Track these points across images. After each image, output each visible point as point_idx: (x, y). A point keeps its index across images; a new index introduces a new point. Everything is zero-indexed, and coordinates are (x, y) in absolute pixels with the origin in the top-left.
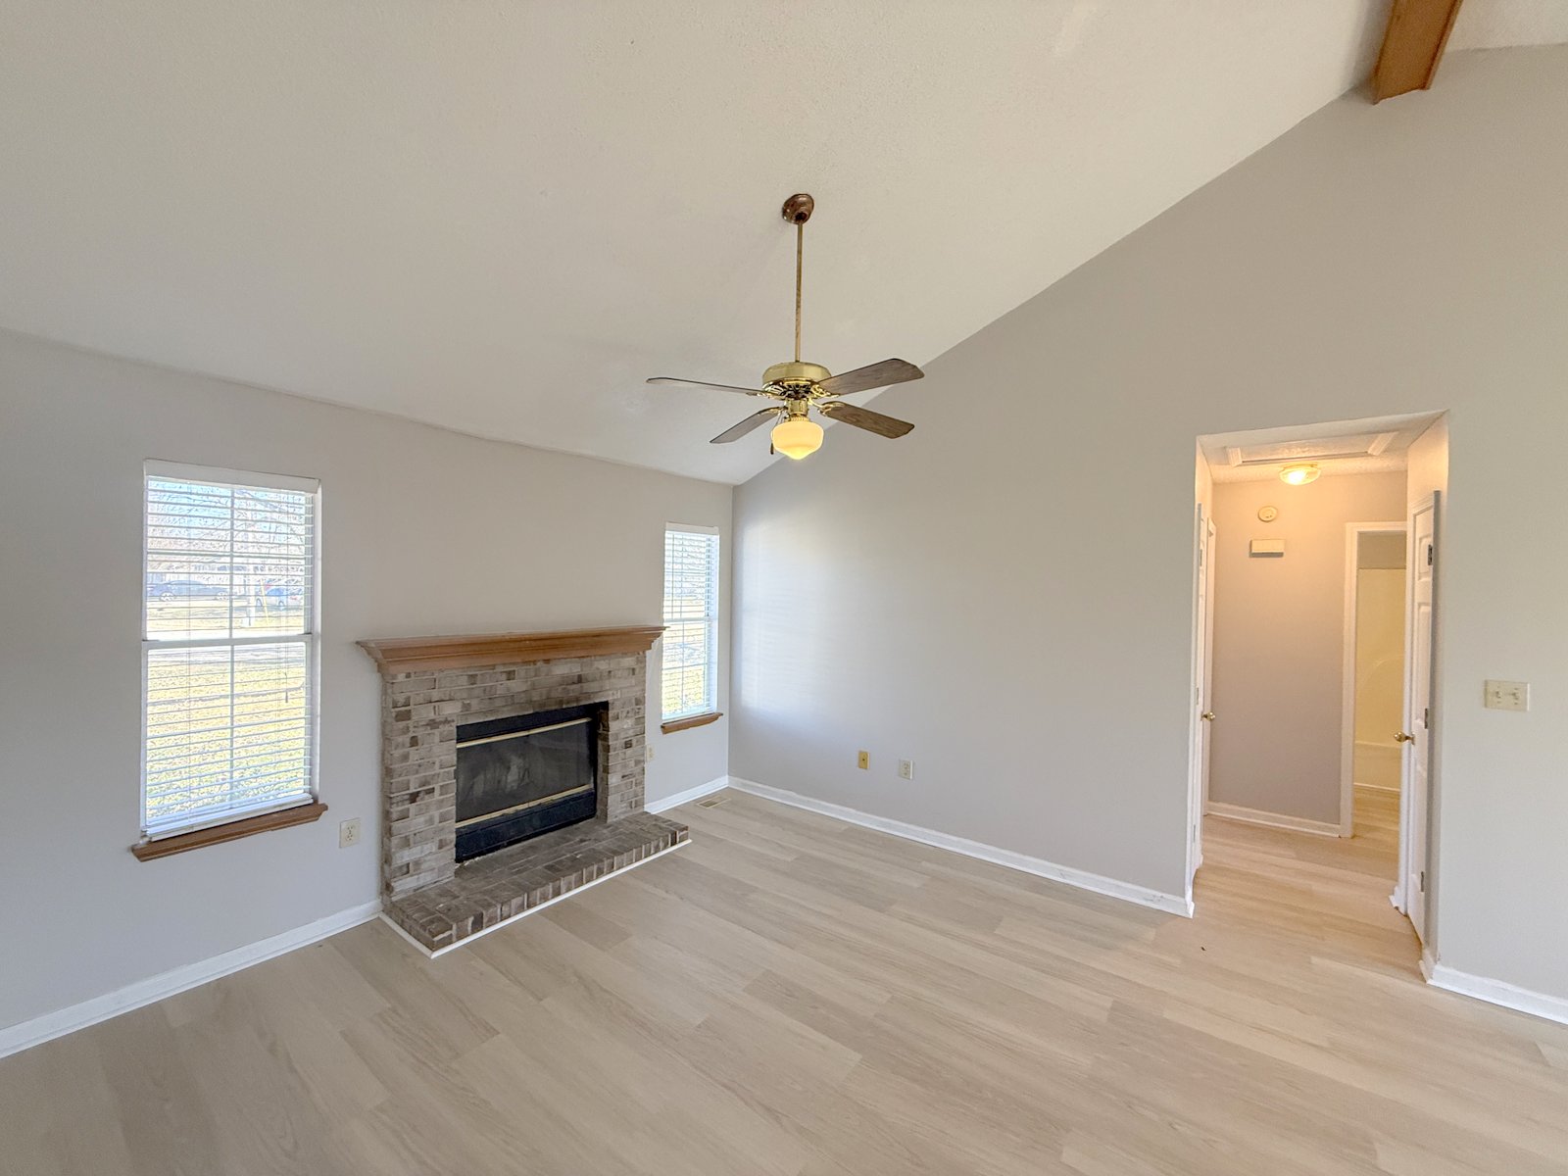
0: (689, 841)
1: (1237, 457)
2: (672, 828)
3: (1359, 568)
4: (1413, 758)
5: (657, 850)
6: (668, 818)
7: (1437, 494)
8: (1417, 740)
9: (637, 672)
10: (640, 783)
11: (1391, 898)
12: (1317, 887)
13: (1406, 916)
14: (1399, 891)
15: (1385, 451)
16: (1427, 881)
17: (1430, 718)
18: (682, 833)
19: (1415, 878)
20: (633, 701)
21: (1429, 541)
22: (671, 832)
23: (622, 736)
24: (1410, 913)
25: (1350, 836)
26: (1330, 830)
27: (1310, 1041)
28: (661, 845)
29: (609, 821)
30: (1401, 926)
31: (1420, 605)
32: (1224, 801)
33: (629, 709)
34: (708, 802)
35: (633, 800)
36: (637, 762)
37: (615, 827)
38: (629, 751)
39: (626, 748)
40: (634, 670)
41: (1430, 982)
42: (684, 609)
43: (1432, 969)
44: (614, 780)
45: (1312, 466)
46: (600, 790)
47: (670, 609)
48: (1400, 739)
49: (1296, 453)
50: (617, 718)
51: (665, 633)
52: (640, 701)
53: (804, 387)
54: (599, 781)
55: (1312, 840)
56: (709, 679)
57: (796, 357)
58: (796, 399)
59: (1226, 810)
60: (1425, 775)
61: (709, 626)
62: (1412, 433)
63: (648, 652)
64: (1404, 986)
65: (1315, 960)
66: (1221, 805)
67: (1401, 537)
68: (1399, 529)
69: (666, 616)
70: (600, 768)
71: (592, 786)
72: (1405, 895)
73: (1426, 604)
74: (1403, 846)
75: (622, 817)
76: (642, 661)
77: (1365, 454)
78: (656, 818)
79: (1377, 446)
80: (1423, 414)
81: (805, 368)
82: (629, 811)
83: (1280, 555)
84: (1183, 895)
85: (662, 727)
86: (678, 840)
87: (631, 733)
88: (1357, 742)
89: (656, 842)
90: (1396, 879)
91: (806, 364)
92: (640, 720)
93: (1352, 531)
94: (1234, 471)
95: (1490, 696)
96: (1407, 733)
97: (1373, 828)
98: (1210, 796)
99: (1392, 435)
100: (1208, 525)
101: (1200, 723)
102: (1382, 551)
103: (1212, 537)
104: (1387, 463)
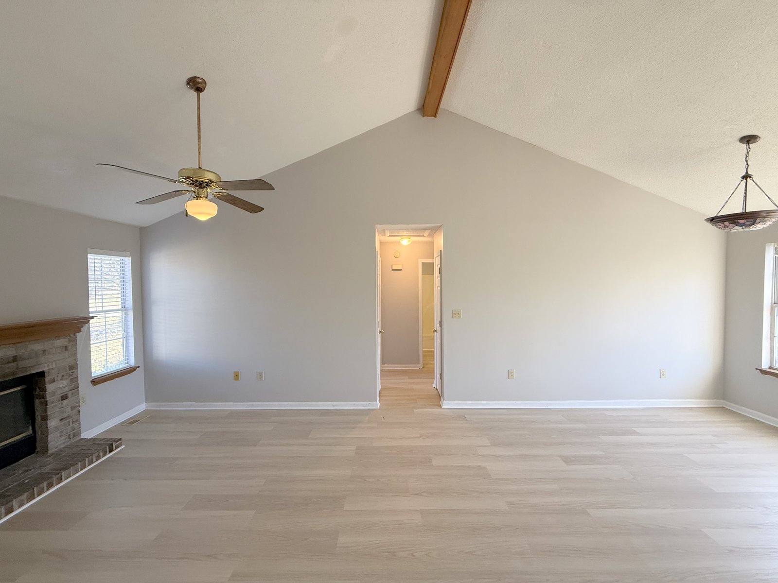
0: (123, 447)
1: (388, 233)
2: (109, 442)
3: (422, 273)
4: (437, 336)
5: (98, 458)
6: (102, 438)
7: (441, 251)
8: (438, 331)
9: (71, 348)
10: (78, 421)
11: (433, 385)
12: (415, 387)
13: (437, 389)
14: (435, 382)
15: (428, 235)
16: (441, 375)
17: (441, 322)
18: (117, 443)
19: (438, 376)
20: (67, 368)
21: (439, 266)
22: (108, 444)
23: (58, 393)
25: (422, 368)
26: (417, 367)
27: (415, 436)
28: (101, 454)
29: (49, 452)
30: (435, 393)
31: (437, 287)
32: (386, 364)
33: (64, 374)
34: (132, 421)
35: (71, 433)
36: (73, 408)
37: (57, 454)
38: (65, 402)
39: (62, 400)
40: (66, 347)
41: (443, 407)
42: (104, 304)
43: (443, 403)
44: (52, 423)
45: (409, 238)
46: (39, 433)
47: (94, 305)
48: (434, 332)
49: (405, 234)
50: (53, 381)
51: (91, 321)
52: (73, 367)
53: (206, 182)
54: (37, 427)
55: (412, 372)
56: (127, 347)
57: (199, 165)
58: (200, 188)
59: (388, 367)
60: (440, 342)
61: (125, 313)
62: (434, 230)
63: (78, 335)
64: (436, 410)
65: (415, 410)
66: (386, 365)
67: (432, 265)
68: (432, 262)
69: (91, 310)
70: (38, 418)
71: (30, 432)
72: (436, 384)
73: (439, 287)
74: (435, 368)
75: (63, 446)
76: (74, 341)
77: (423, 236)
78: (93, 440)
79: (426, 234)
80: (437, 225)
81: (206, 172)
82: (68, 442)
83: (401, 270)
84: (376, 401)
85: (92, 381)
86: (114, 448)
87: (66, 389)
88: (423, 335)
89: (97, 454)
90: (434, 379)
91: (207, 171)
92: (74, 380)
93: (421, 261)
94: (387, 238)
95: (454, 315)
96: (435, 329)
97: (428, 364)
98: (383, 362)
99: (430, 230)
100: (379, 259)
101: (379, 335)
102: (428, 269)
103: (381, 263)
104: (429, 239)
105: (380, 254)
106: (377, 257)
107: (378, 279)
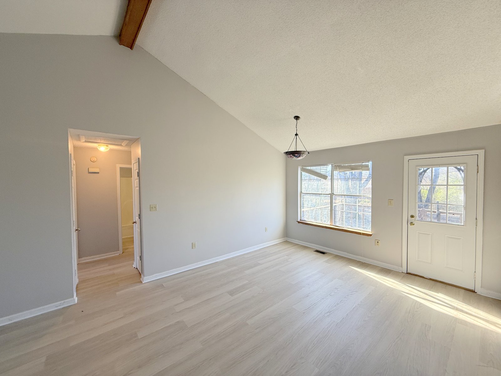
1: (83, 139)
3: (120, 177)
4: (136, 227)
7: (139, 158)
8: (137, 222)
11: (133, 265)
12: (115, 271)
13: (137, 268)
14: (135, 263)
15: (126, 145)
16: (141, 258)
17: (140, 216)
19: (138, 258)
21: (137, 170)
24: (138, 268)
25: (122, 253)
26: (117, 253)
30: (136, 271)
31: (136, 187)
41: (143, 282)
43: (144, 279)
45: (107, 146)
48: (133, 223)
49: (103, 141)
55: (113, 258)
60: (139, 231)
62: (132, 141)
64: (137, 287)
67: (130, 169)
68: (130, 167)
73: (138, 187)
77: (121, 145)
79: (124, 144)
80: (135, 137)
83: (98, 173)
84: (73, 296)
88: (122, 226)
90: (134, 260)
93: (118, 166)
94: (82, 143)
95: (151, 208)
96: (135, 221)
97: (127, 248)
98: (80, 256)
99: (128, 141)
100: (73, 162)
101: (75, 233)
102: (126, 173)
103: (75, 166)
104: (126, 149)
105: (74, 157)
106: (71, 160)
107: (73, 181)
